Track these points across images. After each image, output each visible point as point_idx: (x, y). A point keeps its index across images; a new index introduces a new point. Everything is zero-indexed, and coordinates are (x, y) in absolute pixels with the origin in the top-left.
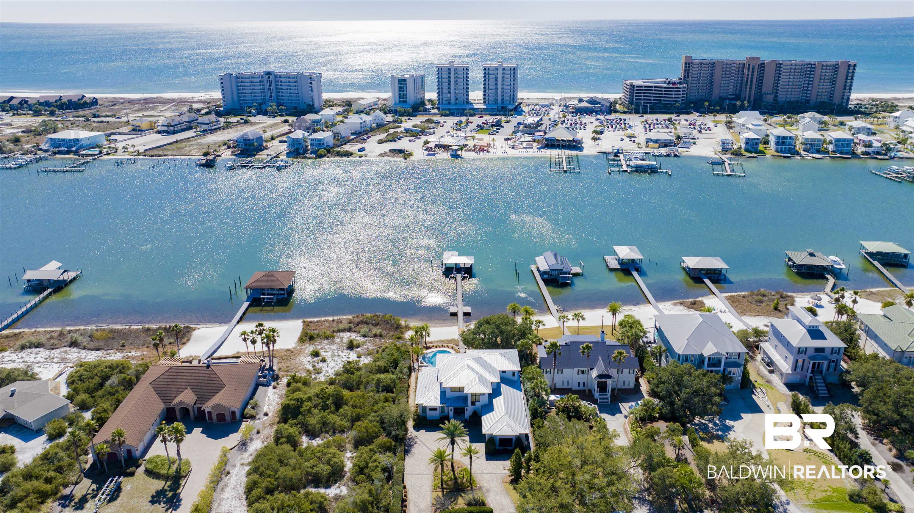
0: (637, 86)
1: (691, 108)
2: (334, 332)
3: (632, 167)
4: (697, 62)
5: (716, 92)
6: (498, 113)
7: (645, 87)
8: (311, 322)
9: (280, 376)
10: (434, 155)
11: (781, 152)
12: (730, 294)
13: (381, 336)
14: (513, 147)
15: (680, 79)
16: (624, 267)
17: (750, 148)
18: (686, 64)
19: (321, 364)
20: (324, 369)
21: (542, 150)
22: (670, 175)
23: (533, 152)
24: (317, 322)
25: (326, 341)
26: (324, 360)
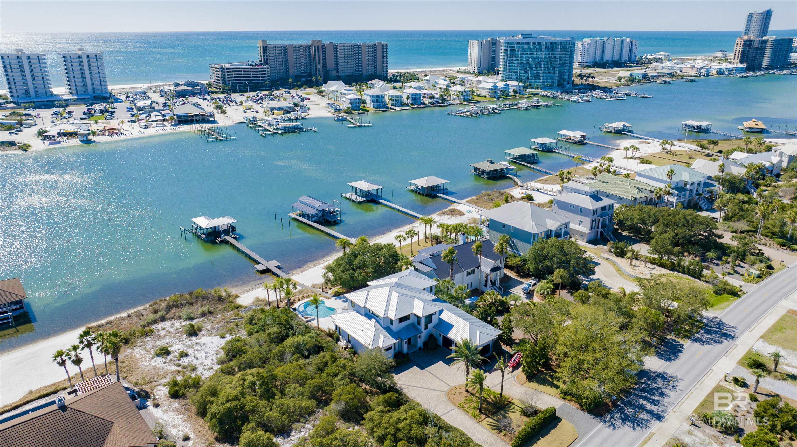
0: (227, 69)
1: (278, 85)
2: (144, 327)
3: (280, 129)
4: (272, 46)
5: (292, 71)
6: (95, 102)
7: (234, 68)
8: (99, 326)
9: (149, 390)
10: (59, 143)
11: (377, 108)
12: (467, 199)
13: (210, 313)
14: (146, 127)
15: (261, 61)
16: (369, 199)
17: (355, 107)
18: (263, 47)
19: (185, 361)
20: (195, 362)
21: (178, 127)
22: (316, 132)
23: (169, 128)
24: (108, 323)
25: (148, 338)
26: (183, 355)
